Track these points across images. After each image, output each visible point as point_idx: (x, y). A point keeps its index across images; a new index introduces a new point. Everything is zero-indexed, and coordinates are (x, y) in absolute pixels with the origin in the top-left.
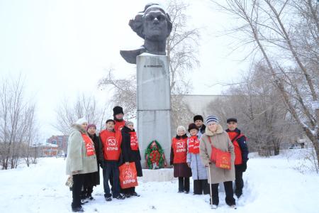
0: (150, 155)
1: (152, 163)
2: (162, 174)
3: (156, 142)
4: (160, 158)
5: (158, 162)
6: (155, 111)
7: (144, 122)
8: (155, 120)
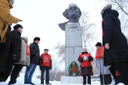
0: (72, 69)
1: (73, 73)
2: (78, 79)
3: (75, 62)
4: (77, 70)
5: (76, 72)
6: (74, 47)
7: (68, 53)
8: (74, 52)
